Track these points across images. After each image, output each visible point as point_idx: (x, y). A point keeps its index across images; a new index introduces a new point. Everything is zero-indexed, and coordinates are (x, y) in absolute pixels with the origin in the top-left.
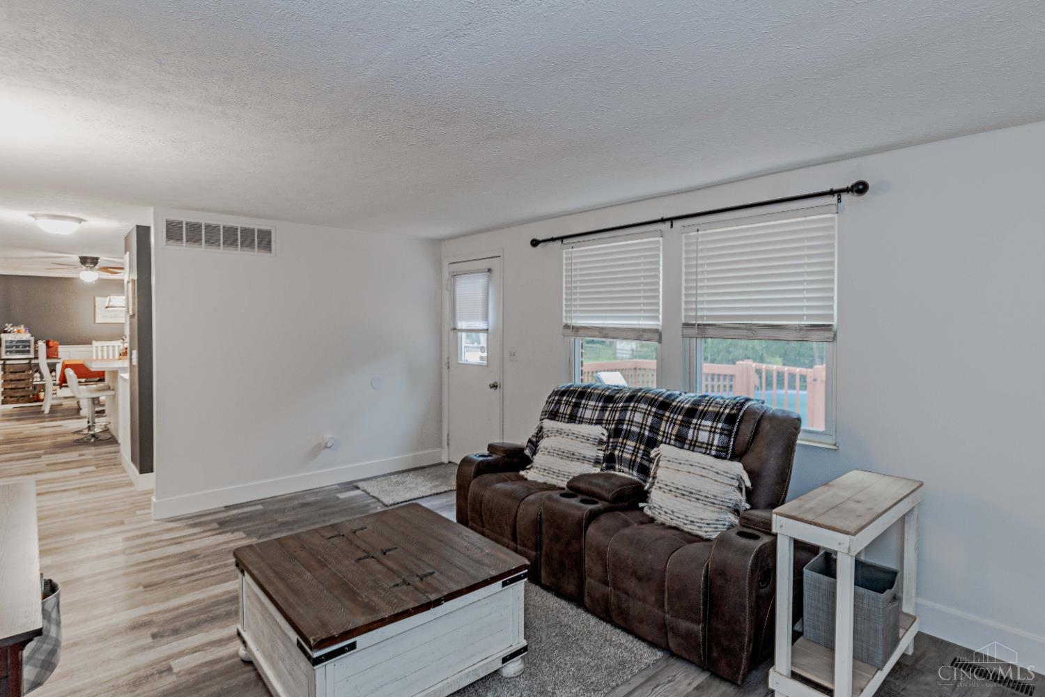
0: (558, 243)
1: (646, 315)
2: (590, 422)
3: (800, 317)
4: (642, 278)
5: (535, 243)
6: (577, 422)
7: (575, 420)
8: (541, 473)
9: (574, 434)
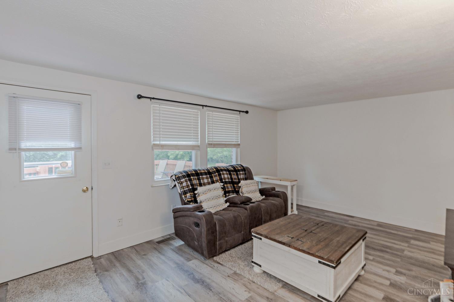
0: (149, 100)
1: (193, 140)
2: (209, 184)
3: (233, 142)
4: (192, 125)
5: (140, 97)
6: (203, 186)
7: (202, 185)
8: (214, 208)
9: (212, 189)
